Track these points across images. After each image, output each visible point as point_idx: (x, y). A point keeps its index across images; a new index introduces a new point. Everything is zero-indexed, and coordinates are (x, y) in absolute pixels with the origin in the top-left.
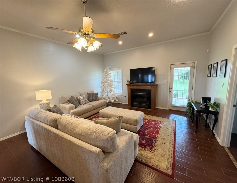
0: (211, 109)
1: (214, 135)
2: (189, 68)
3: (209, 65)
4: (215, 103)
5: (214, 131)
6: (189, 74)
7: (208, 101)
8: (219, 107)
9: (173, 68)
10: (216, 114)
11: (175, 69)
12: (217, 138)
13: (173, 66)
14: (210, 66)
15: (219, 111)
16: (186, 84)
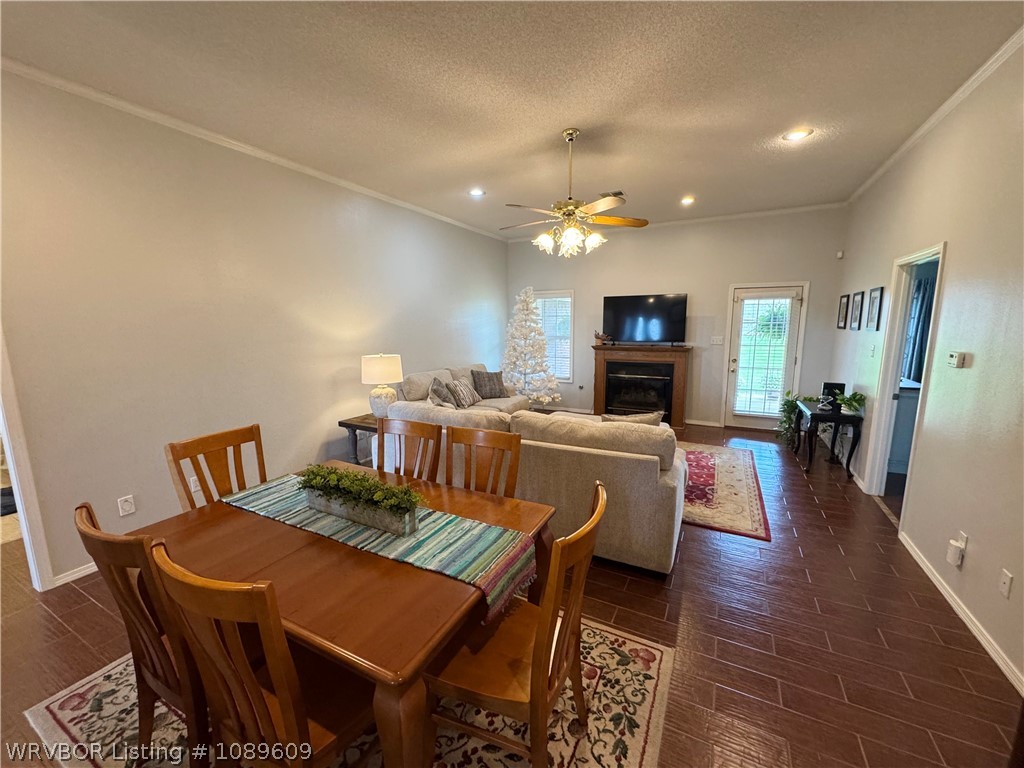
0: (845, 410)
1: (851, 476)
2: (788, 301)
3: (842, 297)
4: (855, 395)
5: (851, 469)
6: (788, 319)
7: (837, 391)
8: (864, 405)
9: (742, 300)
10: (857, 422)
11: (746, 302)
12: (857, 482)
13: (741, 294)
14: (845, 300)
15: (863, 415)
16: (777, 348)
